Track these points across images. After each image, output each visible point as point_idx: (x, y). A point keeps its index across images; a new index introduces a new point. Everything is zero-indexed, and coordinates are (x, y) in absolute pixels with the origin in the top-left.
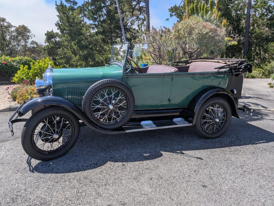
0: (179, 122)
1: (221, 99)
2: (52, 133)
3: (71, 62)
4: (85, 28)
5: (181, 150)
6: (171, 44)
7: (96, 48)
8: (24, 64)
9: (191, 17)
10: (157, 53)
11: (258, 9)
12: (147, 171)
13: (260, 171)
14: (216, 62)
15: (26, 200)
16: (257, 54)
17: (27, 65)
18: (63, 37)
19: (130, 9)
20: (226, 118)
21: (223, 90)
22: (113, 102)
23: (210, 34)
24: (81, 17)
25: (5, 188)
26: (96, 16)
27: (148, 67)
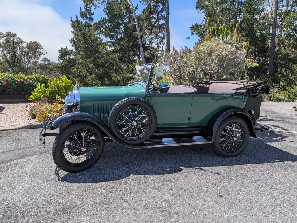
0: (198, 139)
1: (239, 119)
2: (80, 146)
3: (85, 81)
4: (102, 45)
5: (200, 166)
6: (192, 65)
7: (112, 67)
8: (41, 82)
9: (212, 39)
10: (178, 74)
11: (285, 29)
12: (168, 183)
13: (273, 185)
14: (235, 83)
15: (60, 204)
16: (283, 76)
17: (44, 83)
18: (78, 54)
19: (149, 26)
20: (244, 137)
21: (241, 110)
22: (137, 119)
23: (230, 56)
24: (98, 34)
25: (39, 194)
26: (113, 34)
27: (169, 87)
